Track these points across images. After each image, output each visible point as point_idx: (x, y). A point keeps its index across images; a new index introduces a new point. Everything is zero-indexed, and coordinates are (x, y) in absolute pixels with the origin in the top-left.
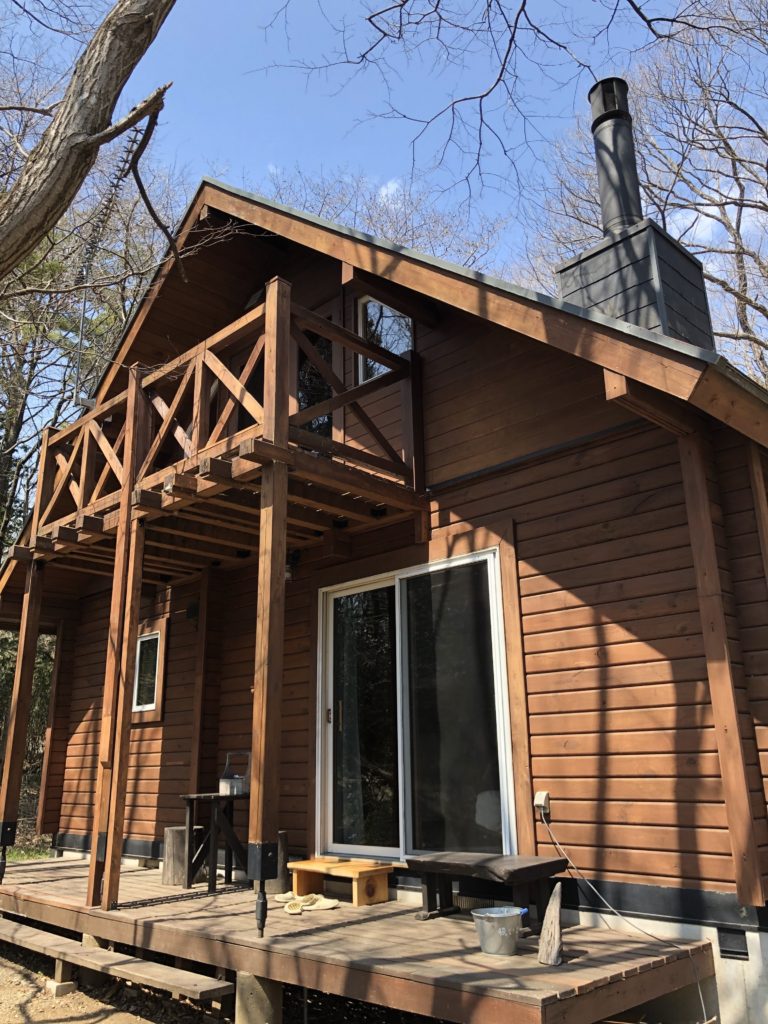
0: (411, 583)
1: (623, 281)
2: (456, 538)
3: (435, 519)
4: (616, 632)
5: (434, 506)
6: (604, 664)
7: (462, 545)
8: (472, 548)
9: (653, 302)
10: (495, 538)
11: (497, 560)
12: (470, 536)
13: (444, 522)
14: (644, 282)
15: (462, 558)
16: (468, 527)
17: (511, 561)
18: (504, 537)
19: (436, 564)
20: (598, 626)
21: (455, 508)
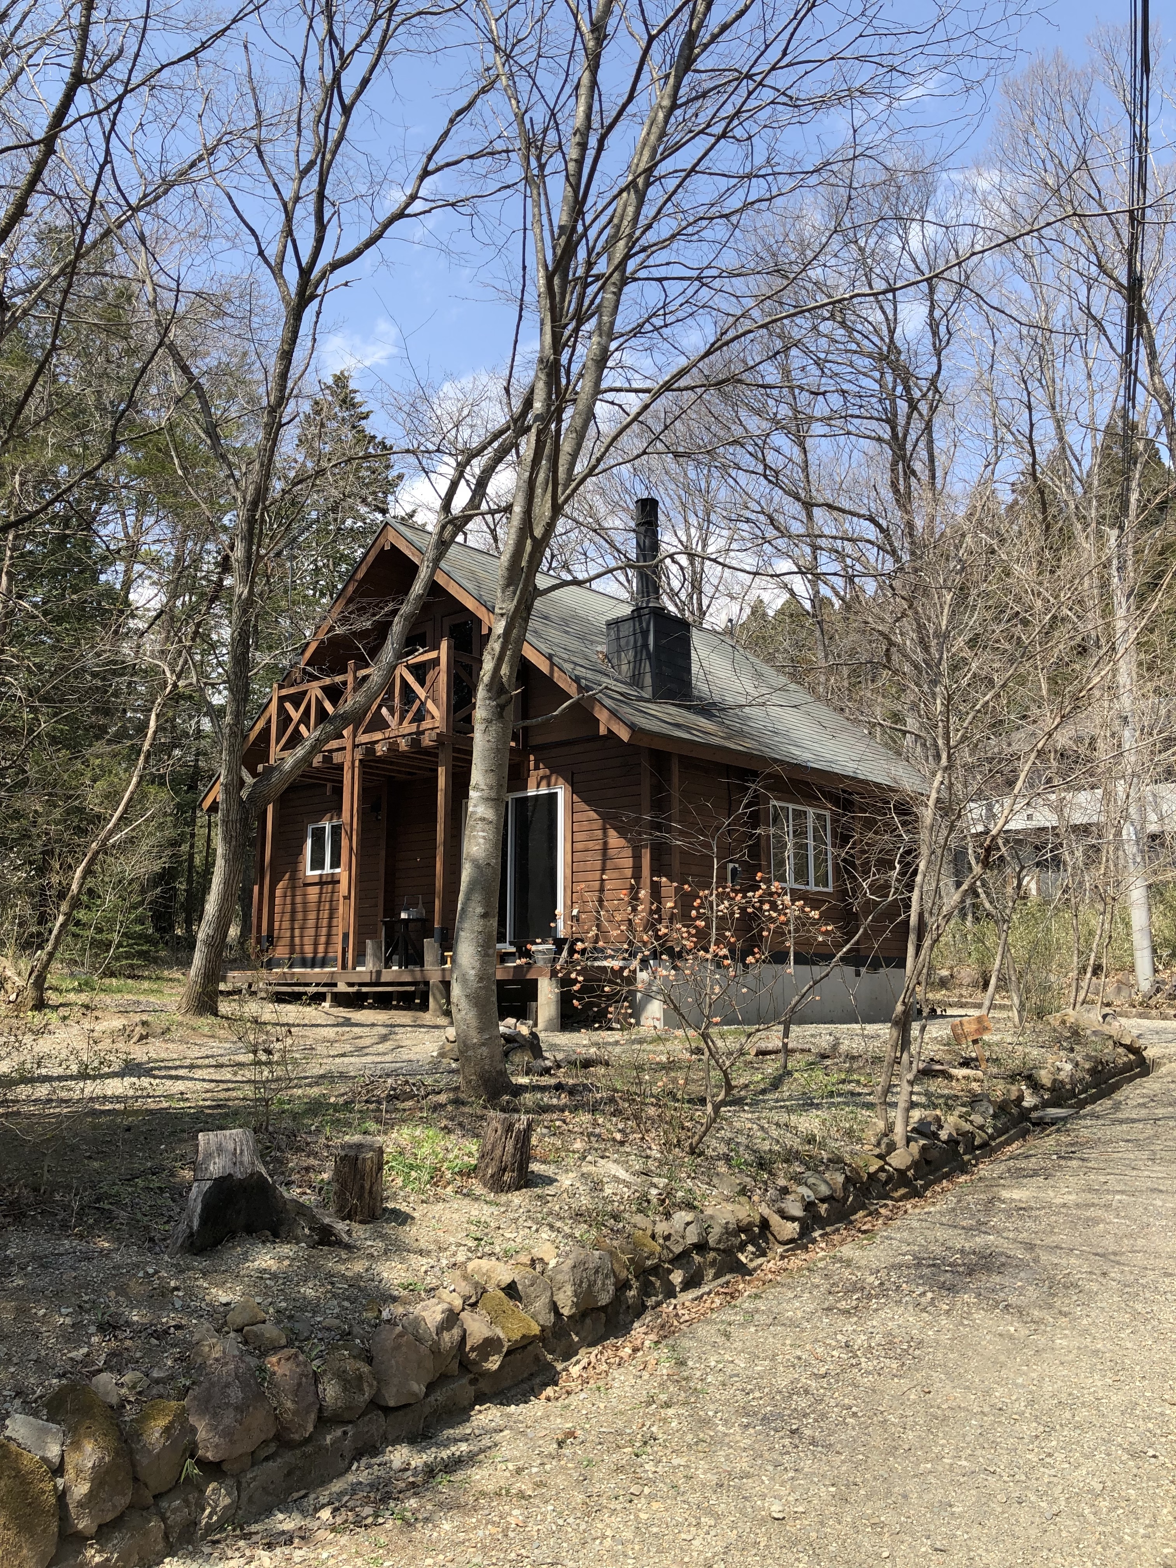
0: (517, 800)
1: (635, 642)
2: (542, 778)
3: (532, 764)
4: (612, 833)
5: (532, 757)
6: (605, 848)
7: (544, 783)
8: (549, 785)
9: (649, 657)
10: (561, 780)
11: (562, 793)
12: (548, 778)
13: (537, 768)
14: (645, 645)
15: (544, 791)
16: (547, 771)
17: (569, 794)
18: (566, 781)
19: (531, 792)
20: (604, 829)
21: (542, 760)
